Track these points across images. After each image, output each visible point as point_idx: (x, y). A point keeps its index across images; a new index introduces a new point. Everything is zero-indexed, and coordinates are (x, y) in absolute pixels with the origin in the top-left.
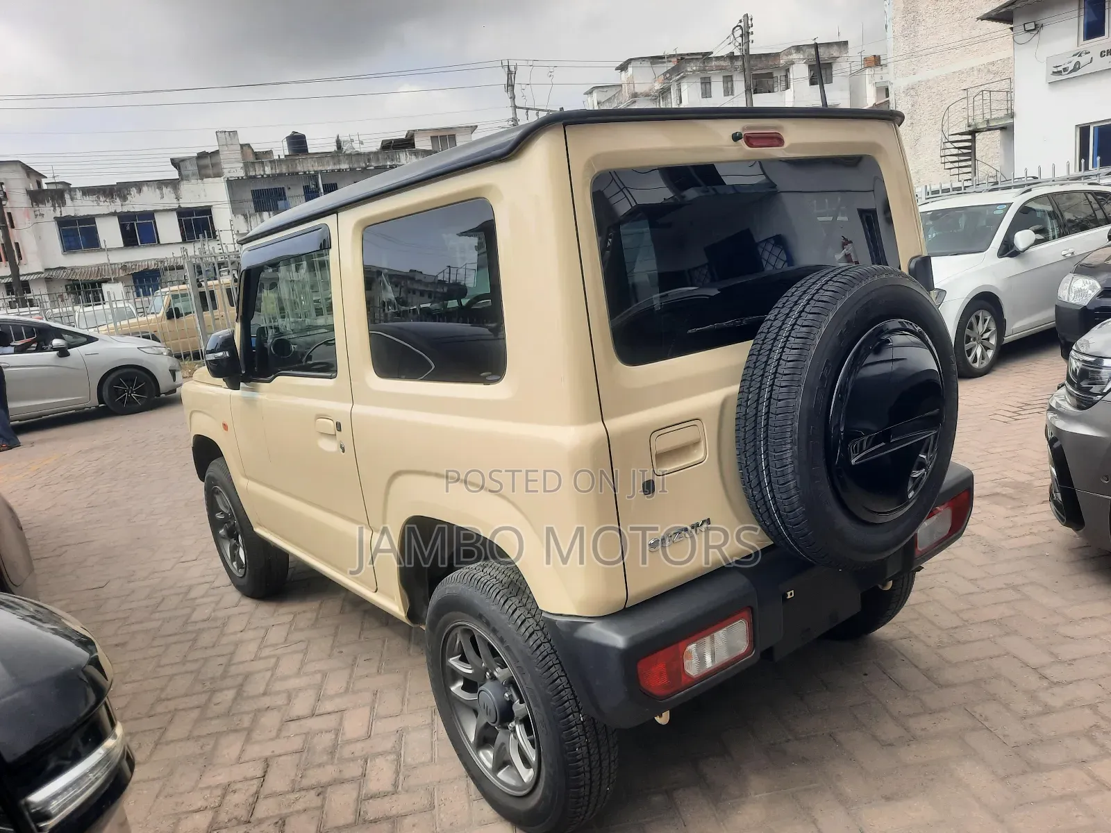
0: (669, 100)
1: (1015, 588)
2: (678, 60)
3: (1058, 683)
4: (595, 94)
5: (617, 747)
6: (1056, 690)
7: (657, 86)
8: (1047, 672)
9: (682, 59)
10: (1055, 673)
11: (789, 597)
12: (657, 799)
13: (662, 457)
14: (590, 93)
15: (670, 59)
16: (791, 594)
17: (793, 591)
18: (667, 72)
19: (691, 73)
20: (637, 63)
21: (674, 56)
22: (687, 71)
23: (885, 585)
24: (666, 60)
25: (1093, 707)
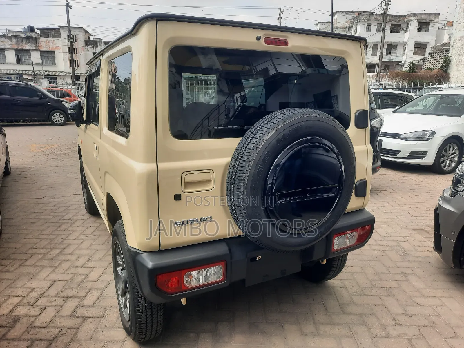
0: (351, 31)
1: (405, 275)
2: (358, 14)
3: (400, 324)
4: (319, 25)
5: (162, 310)
6: (397, 327)
7: (347, 24)
8: (397, 317)
9: (360, 13)
10: (401, 319)
11: (258, 259)
12: (192, 335)
13: (187, 184)
14: (317, 25)
15: (354, 13)
16: (259, 258)
17: (260, 257)
18: (352, 19)
19: (363, 20)
20: (340, 14)
21: (357, 12)
22: (361, 19)
23: (323, 261)
24: (353, 13)
25: (410, 339)
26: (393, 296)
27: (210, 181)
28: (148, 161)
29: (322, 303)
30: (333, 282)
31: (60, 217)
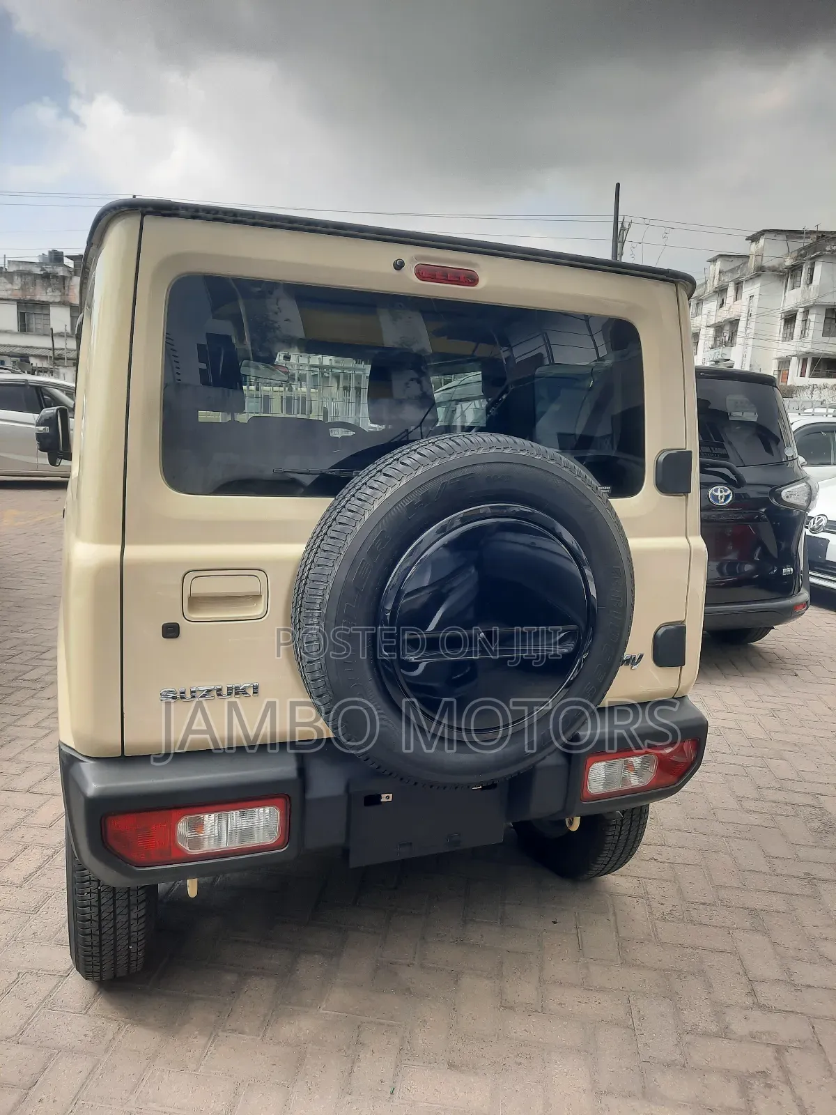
0: (799, 278)
2: (818, 237)
4: (719, 263)
5: (142, 906)
6: (757, 1014)
7: (789, 262)
8: (759, 988)
9: (823, 236)
11: (384, 800)
13: (196, 602)
14: (713, 261)
15: (809, 235)
16: (388, 797)
17: (391, 795)
18: (804, 248)
19: (829, 253)
20: (772, 236)
21: (814, 232)
22: (825, 250)
23: (571, 823)
24: (804, 235)
25: (780, 1050)
26: (766, 932)
27: (256, 597)
28: (104, 539)
29: (574, 931)
30: (618, 881)
31: (16, 674)
